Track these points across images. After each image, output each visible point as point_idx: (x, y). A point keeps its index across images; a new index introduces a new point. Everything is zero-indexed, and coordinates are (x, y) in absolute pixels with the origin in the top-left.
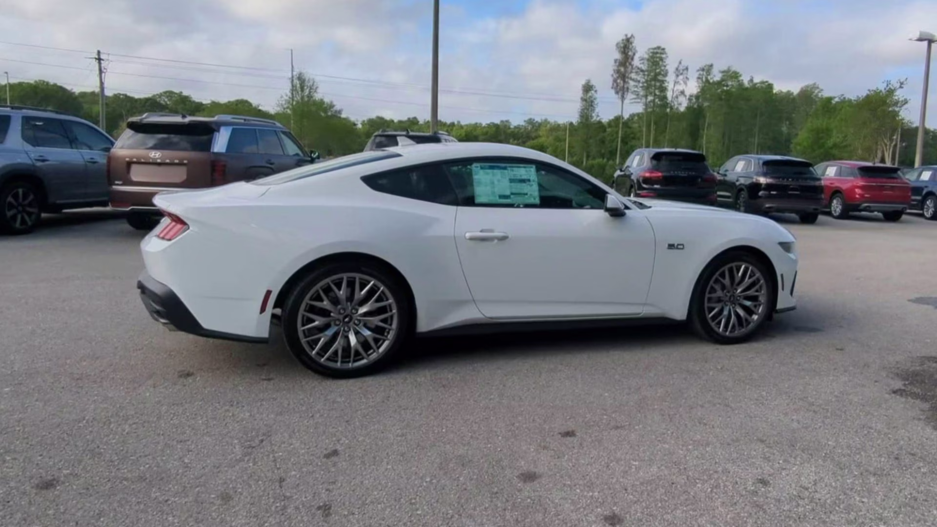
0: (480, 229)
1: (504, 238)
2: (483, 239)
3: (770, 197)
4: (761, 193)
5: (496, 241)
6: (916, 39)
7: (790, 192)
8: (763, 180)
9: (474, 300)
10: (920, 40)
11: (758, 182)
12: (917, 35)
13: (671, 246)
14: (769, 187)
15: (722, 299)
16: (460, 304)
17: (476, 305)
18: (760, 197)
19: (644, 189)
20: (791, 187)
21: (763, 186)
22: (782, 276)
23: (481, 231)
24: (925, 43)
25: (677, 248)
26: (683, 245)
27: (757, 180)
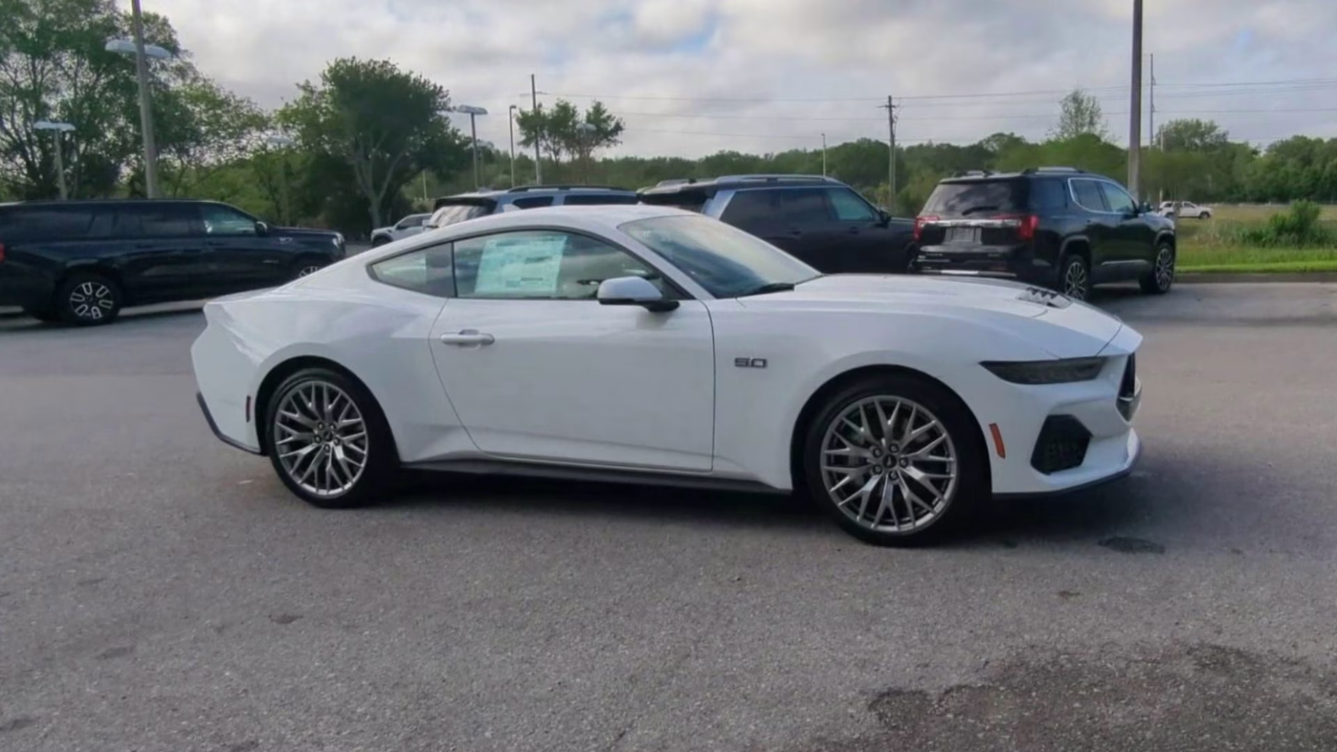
0: (460, 330)
1: (487, 343)
2: (462, 344)
5: (479, 346)
9: (464, 427)
13: (742, 363)
15: (868, 461)
16: (447, 430)
17: (468, 433)
22: (994, 427)
23: (462, 333)
25: (753, 365)
26: (765, 362)
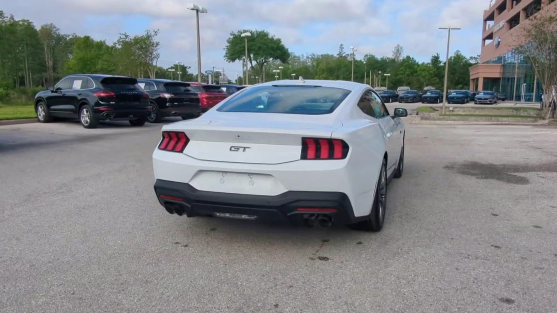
3: (173, 106)
4: (167, 104)
6: (191, 8)
7: (185, 103)
8: (167, 96)
10: (192, 9)
11: (164, 97)
12: (192, 7)
14: (171, 100)
18: (168, 107)
19: (102, 105)
20: (185, 99)
21: (168, 99)
24: (195, 12)
27: (163, 96)
